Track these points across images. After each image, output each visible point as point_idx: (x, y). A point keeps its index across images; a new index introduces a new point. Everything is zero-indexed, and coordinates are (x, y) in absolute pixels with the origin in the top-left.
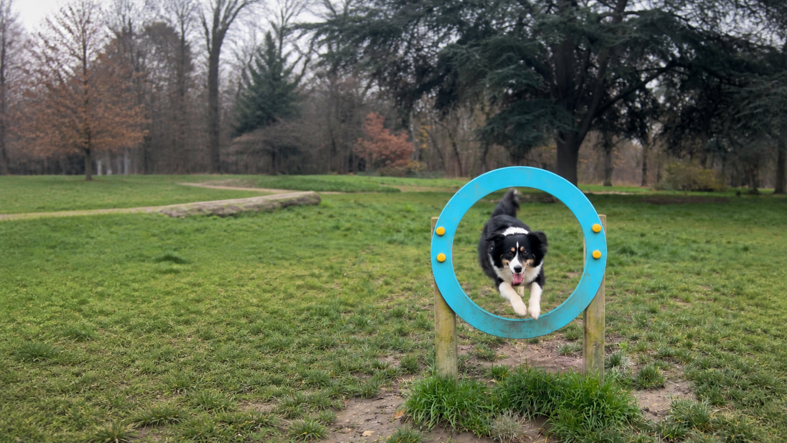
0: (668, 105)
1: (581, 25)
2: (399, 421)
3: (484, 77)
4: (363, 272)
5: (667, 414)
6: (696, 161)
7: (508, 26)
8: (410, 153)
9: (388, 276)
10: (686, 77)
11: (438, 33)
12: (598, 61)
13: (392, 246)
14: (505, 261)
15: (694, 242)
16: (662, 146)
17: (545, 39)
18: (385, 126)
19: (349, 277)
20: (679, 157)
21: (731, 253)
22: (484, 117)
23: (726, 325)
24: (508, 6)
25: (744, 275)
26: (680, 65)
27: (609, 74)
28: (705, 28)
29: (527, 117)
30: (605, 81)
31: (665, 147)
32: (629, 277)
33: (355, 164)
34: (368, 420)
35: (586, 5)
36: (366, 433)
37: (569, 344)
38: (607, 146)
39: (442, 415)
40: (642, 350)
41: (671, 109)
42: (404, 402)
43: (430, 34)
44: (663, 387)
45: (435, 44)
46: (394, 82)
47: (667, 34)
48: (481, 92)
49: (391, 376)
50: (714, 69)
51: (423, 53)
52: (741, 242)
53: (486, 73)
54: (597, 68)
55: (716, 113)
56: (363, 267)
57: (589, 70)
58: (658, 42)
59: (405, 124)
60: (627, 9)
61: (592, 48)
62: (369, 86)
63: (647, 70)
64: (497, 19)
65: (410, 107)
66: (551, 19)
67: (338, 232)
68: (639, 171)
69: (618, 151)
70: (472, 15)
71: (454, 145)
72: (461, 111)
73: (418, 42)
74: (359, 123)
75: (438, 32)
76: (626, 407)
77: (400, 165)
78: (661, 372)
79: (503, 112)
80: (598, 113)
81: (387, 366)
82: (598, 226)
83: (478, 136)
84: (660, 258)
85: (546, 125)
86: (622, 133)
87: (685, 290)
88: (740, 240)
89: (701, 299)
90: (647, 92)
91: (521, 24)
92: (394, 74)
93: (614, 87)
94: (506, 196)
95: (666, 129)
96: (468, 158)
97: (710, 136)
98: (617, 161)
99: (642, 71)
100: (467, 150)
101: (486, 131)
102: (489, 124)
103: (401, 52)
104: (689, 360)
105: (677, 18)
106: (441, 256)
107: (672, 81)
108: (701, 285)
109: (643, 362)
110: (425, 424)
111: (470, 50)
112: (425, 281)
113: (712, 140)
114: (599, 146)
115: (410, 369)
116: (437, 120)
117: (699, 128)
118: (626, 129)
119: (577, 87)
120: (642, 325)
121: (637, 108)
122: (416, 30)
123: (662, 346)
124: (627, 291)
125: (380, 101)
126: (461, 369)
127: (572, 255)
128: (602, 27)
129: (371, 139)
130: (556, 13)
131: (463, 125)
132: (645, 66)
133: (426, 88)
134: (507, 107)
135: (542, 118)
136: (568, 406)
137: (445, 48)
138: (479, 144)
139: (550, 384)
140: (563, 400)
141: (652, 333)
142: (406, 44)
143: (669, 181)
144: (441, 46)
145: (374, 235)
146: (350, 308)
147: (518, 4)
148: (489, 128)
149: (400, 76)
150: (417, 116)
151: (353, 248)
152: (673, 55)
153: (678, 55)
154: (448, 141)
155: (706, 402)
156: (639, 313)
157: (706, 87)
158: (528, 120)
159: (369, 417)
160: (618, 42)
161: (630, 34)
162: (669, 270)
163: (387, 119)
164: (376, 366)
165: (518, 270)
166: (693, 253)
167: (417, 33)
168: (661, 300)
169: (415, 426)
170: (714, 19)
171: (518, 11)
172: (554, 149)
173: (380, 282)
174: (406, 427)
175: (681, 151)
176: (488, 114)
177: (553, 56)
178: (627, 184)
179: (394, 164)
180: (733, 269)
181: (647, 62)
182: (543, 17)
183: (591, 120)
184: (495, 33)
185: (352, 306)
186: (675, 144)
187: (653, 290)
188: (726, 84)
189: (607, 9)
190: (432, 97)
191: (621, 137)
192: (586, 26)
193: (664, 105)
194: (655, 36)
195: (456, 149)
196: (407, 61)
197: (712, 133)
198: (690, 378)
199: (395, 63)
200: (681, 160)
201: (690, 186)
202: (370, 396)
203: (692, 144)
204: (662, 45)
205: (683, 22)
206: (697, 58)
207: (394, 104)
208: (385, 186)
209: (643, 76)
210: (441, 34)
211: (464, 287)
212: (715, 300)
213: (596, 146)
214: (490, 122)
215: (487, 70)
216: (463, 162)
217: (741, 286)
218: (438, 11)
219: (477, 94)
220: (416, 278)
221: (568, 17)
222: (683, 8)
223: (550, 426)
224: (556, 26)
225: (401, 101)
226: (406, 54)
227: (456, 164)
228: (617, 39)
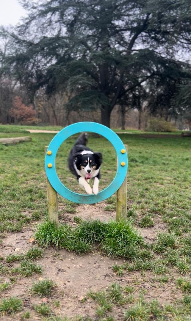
0: (151, 93)
1: (112, 56)
2: (31, 243)
3: (68, 80)
4: (14, 171)
5: (156, 240)
6: (163, 119)
7: (79, 56)
8: (34, 115)
9: (25, 172)
10: (159, 80)
11: (46, 60)
12: (120, 73)
13: (26, 158)
14: (82, 167)
15: (164, 156)
16: (148, 112)
17: (95, 62)
18: (23, 102)
19: (7, 173)
20: (155, 116)
21: (180, 161)
22: (67, 98)
23: (180, 196)
24: (79, 47)
25: (187, 172)
26: (157, 75)
27: (125, 79)
28: (169, 57)
29: (87, 98)
30: (123, 82)
31: (149, 112)
32: (135, 173)
33: (10, 119)
34: (17, 243)
35: (114, 47)
36: (17, 249)
37: (109, 205)
38: (123, 112)
39: (51, 241)
40: (143, 208)
41: (152, 95)
42: (34, 234)
43: (43, 60)
44: (153, 226)
45: (45, 65)
46: (27, 82)
47: (151, 60)
48: (66, 86)
49: (28, 221)
50: (172, 76)
51: (40, 69)
52: (185, 156)
53: (69, 78)
54: (119, 76)
55: (173, 96)
56: (14, 168)
57: (115, 77)
58: (147, 64)
59: (32, 102)
60: (133, 49)
61: (117, 66)
62: (16, 84)
63: (141, 77)
64: (74, 53)
65: (34, 94)
66: (98, 53)
67: (2, 151)
68: (137, 123)
69: (128, 114)
70: (62, 51)
71: (54, 111)
72: (57, 96)
73: (38, 64)
74: (11, 101)
75: (47, 58)
76: (137, 236)
77: (30, 120)
78: (152, 219)
79: (77, 96)
80: (119, 97)
81: (26, 216)
82: (124, 150)
83: (65, 107)
84: (148, 163)
85: (96, 102)
86: (130, 106)
87: (161, 179)
88: (185, 155)
89: (168, 183)
90: (141, 87)
91: (84, 56)
92: (26, 78)
93: (127, 85)
94: (81, 135)
95: (150, 104)
96: (60, 117)
97: (170, 107)
98: (127, 118)
99: (139, 77)
100: (60, 113)
101: (69, 105)
102: (70, 102)
103: (30, 68)
104: (164, 213)
105: (156, 53)
106: (50, 165)
107: (153, 82)
108: (168, 176)
109: (143, 214)
110: (44, 245)
111: (61, 67)
112: (41, 175)
113: (171, 109)
114: (120, 111)
115: (36, 218)
116: (46, 100)
117: (165, 104)
118: (132, 104)
119: (110, 85)
120: (142, 196)
121: (137, 94)
122: (36, 58)
123: (152, 206)
124: (135, 179)
125: (21, 91)
126: (60, 218)
127: (109, 162)
128: (121, 57)
129: (17, 108)
130: (100, 50)
131: (58, 102)
132: (141, 75)
133: (41, 85)
134: (78, 93)
135: (94, 99)
136: (110, 236)
137: (50, 66)
138: (65, 111)
139: (102, 226)
140: (108, 233)
141: (147, 200)
142: (32, 64)
143: (151, 127)
144: (48, 65)
145: (18, 153)
146: (8, 188)
147: (83, 46)
148: (70, 103)
149: (30, 79)
150: (37, 98)
151: (9, 159)
152: (153, 70)
153: (156, 70)
154: (51, 109)
155: (173, 233)
156: (141, 190)
157: (168, 84)
158: (88, 100)
159: (18, 241)
160: (129, 64)
161: (134, 60)
162: (153, 169)
163: (23, 99)
164: (21, 216)
165: (89, 171)
166: (163, 161)
167: (37, 59)
168: (150, 184)
169: (39, 246)
170: (173, 53)
171: (84, 49)
172: (100, 113)
173: (22, 175)
174: (35, 246)
175: (156, 114)
176: (69, 97)
177: (99, 71)
178: (132, 129)
179: (27, 120)
180: (182, 169)
181: (142, 73)
182: (95, 52)
183: (116, 100)
184: (73, 59)
185: (9, 187)
186: (154, 111)
187: (146, 179)
188: (177, 83)
189: (124, 48)
190: (44, 89)
191: (130, 107)
192: (115, 57)
193: (149, 93)
194: (146, 61)
195: (54, 113)
196: (33, 72)
197: (171, 106)
198: (165, 222)
199: (27, 73)
200: (156, 118)
201: (160, 130)
202: (18, 231)
203: (161, 111)
204: (148, 65)
205: (159, 55)
206: (165, 71)
207: (26, 93)
208: (23, 130)
209: (140, 80)
210: (48, 60)
211: (60, 177)
212: (175, 184)
213: (118, 112)
214: (70, 100)
215: (69, 77)
216: (58, 119)
217: (186, 177)
218: (47, 49)
219: (64, 88)
220: (38, 174)
221: (106, 52)
222: (158, 48)
223: (102, 246)
224: (100, 56)
225: (30, 90)
226: (32, 68)
227: (55, 120)
228: (129, 62)
